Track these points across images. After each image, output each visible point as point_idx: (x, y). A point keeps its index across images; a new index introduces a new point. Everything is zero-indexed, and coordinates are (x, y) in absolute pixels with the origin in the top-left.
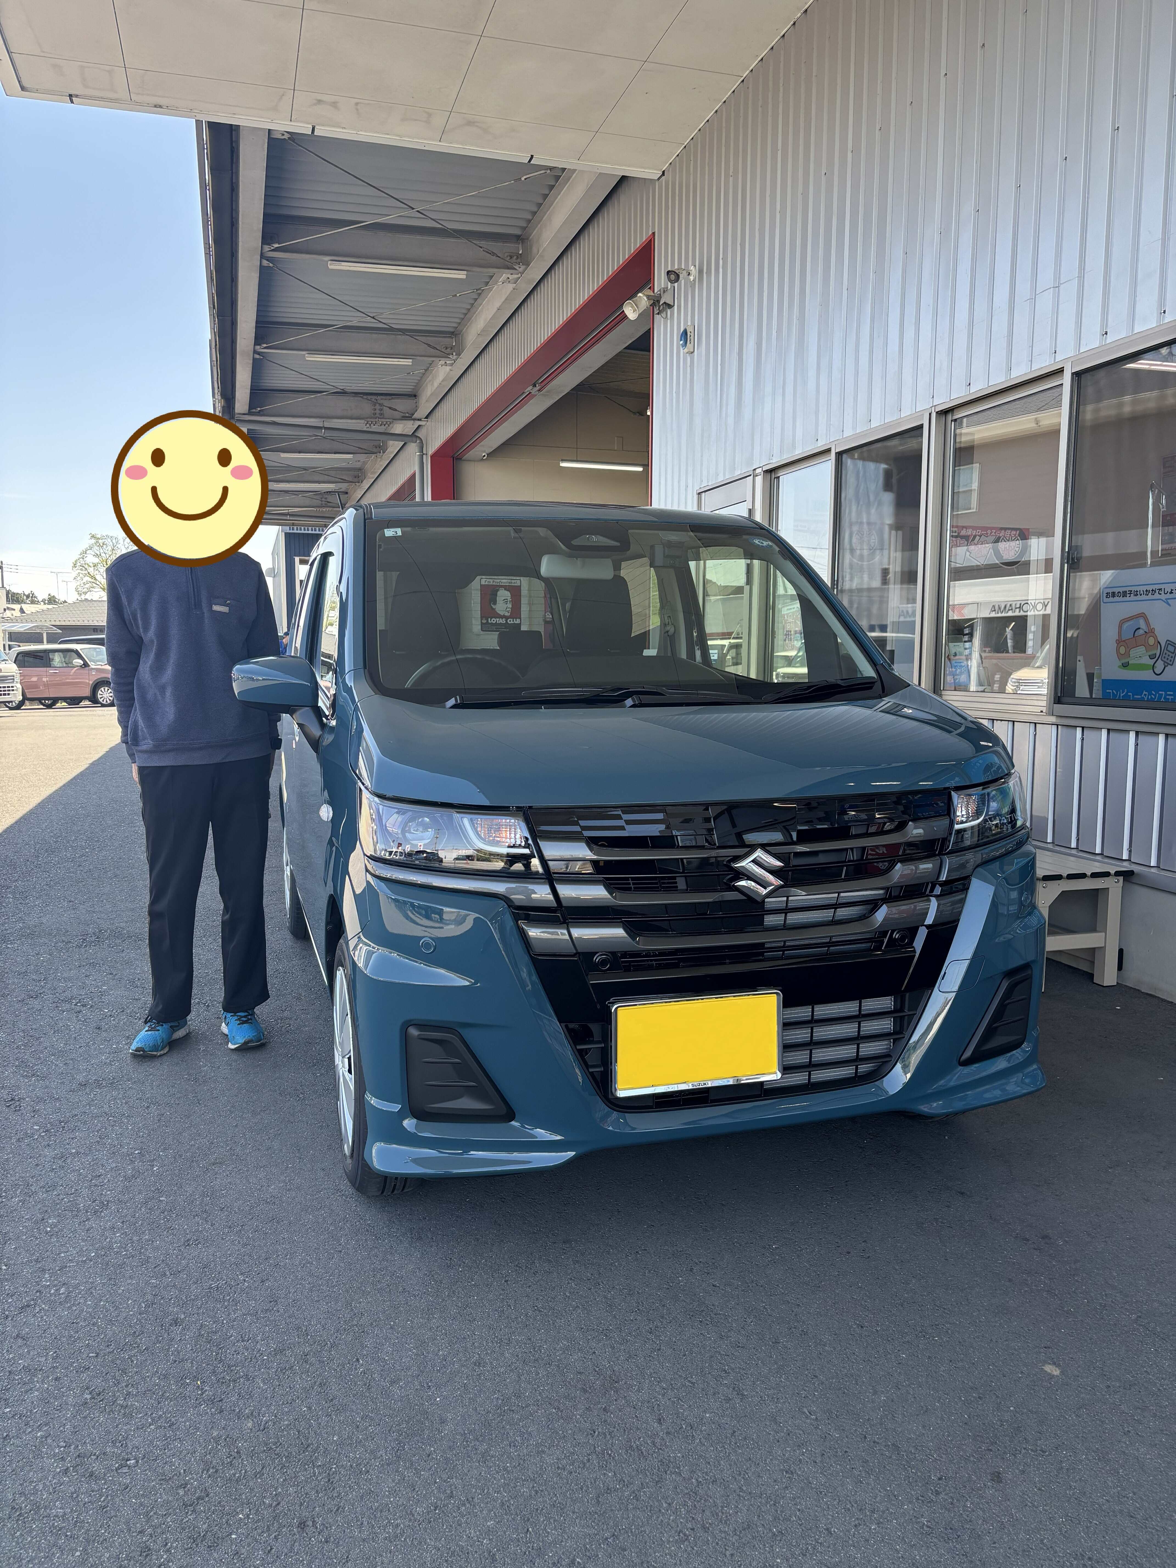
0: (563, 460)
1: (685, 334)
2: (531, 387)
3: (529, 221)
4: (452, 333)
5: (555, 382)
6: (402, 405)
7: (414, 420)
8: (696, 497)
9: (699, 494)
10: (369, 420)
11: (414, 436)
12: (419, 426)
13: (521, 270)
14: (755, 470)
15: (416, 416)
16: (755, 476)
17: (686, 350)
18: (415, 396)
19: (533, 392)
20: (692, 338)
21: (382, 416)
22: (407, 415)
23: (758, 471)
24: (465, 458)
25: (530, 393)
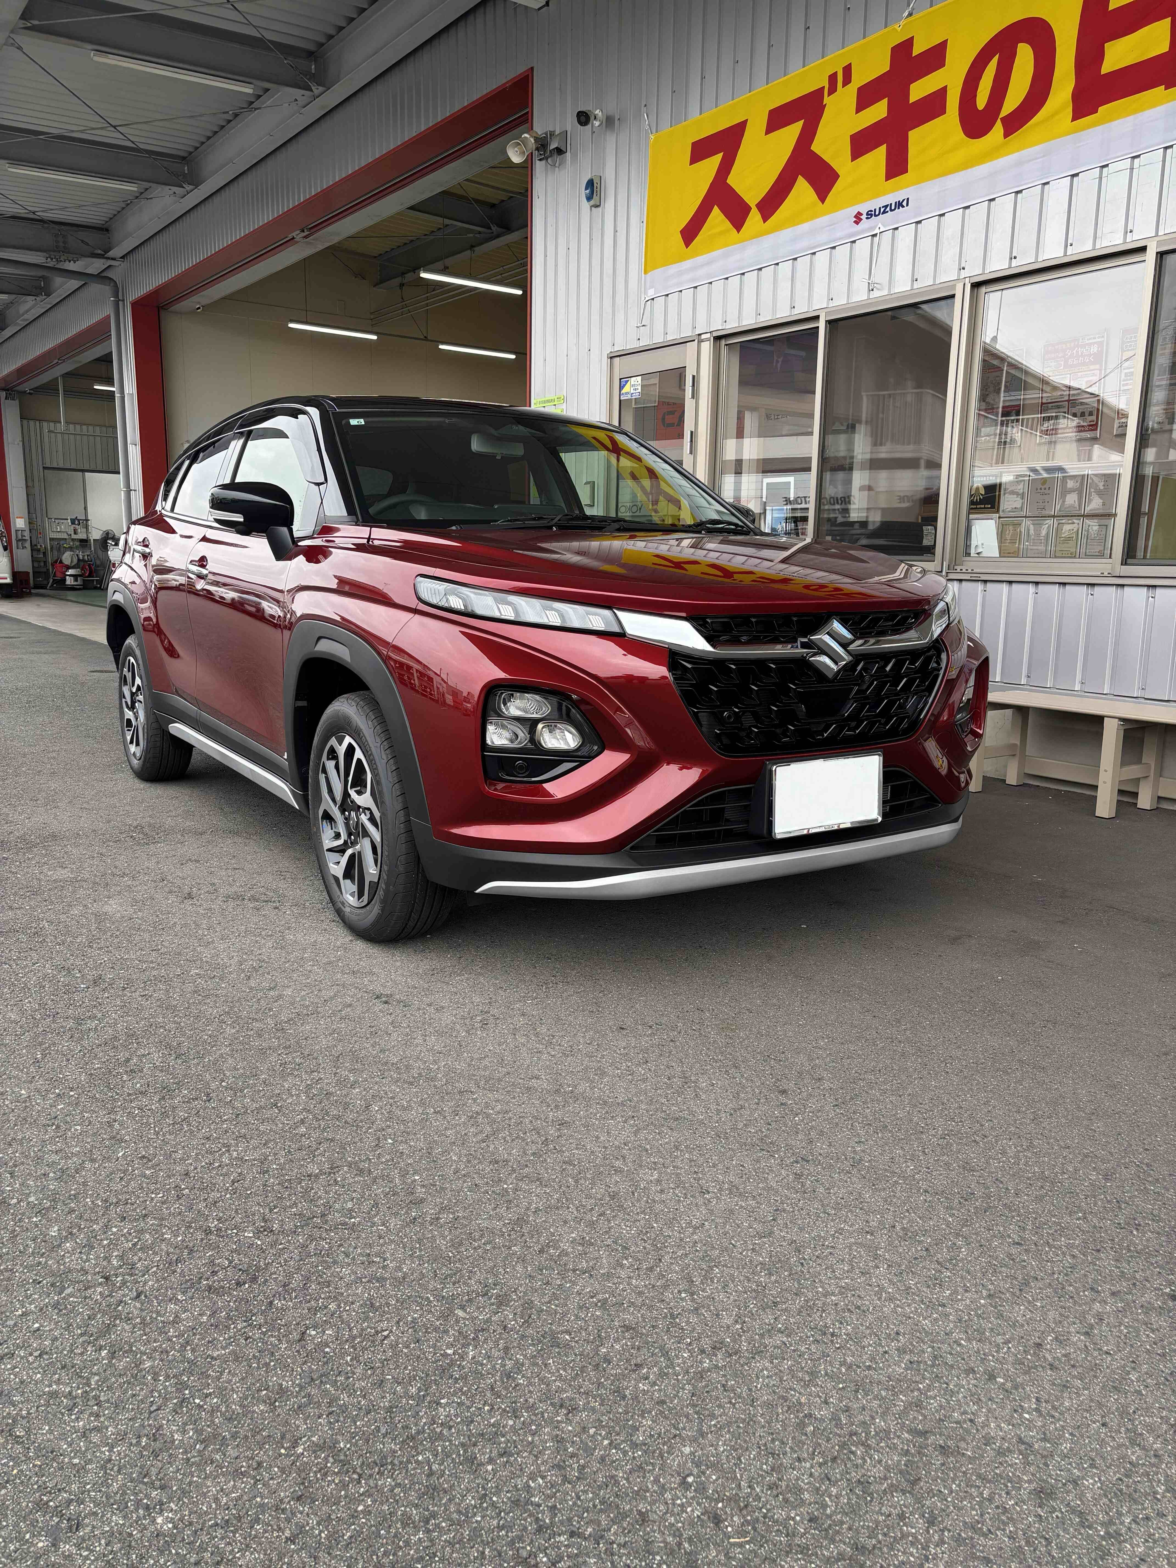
0: (292, 321)
1: (590, 184)
2: (298, 232)
3: (331, 37)
4: (187, 158)
5: (330, 229)
6: (93, 240)
7: (108, 258)
8: (605, 361)
9: (611, 358)
10: (52, 253)
11: (101, 277)
12: (110, 266)
13: (316, 90)
14: (700, 335)
15: (111, 254)
16: (700, 342)
17: (592, 202)
18: (112, 231)
19: (297, 238)
20: (599, 189)
21: (66, 250)
22: (100, 252)
23: (703, 337)
24: (172, 309)
25: (293, 238)
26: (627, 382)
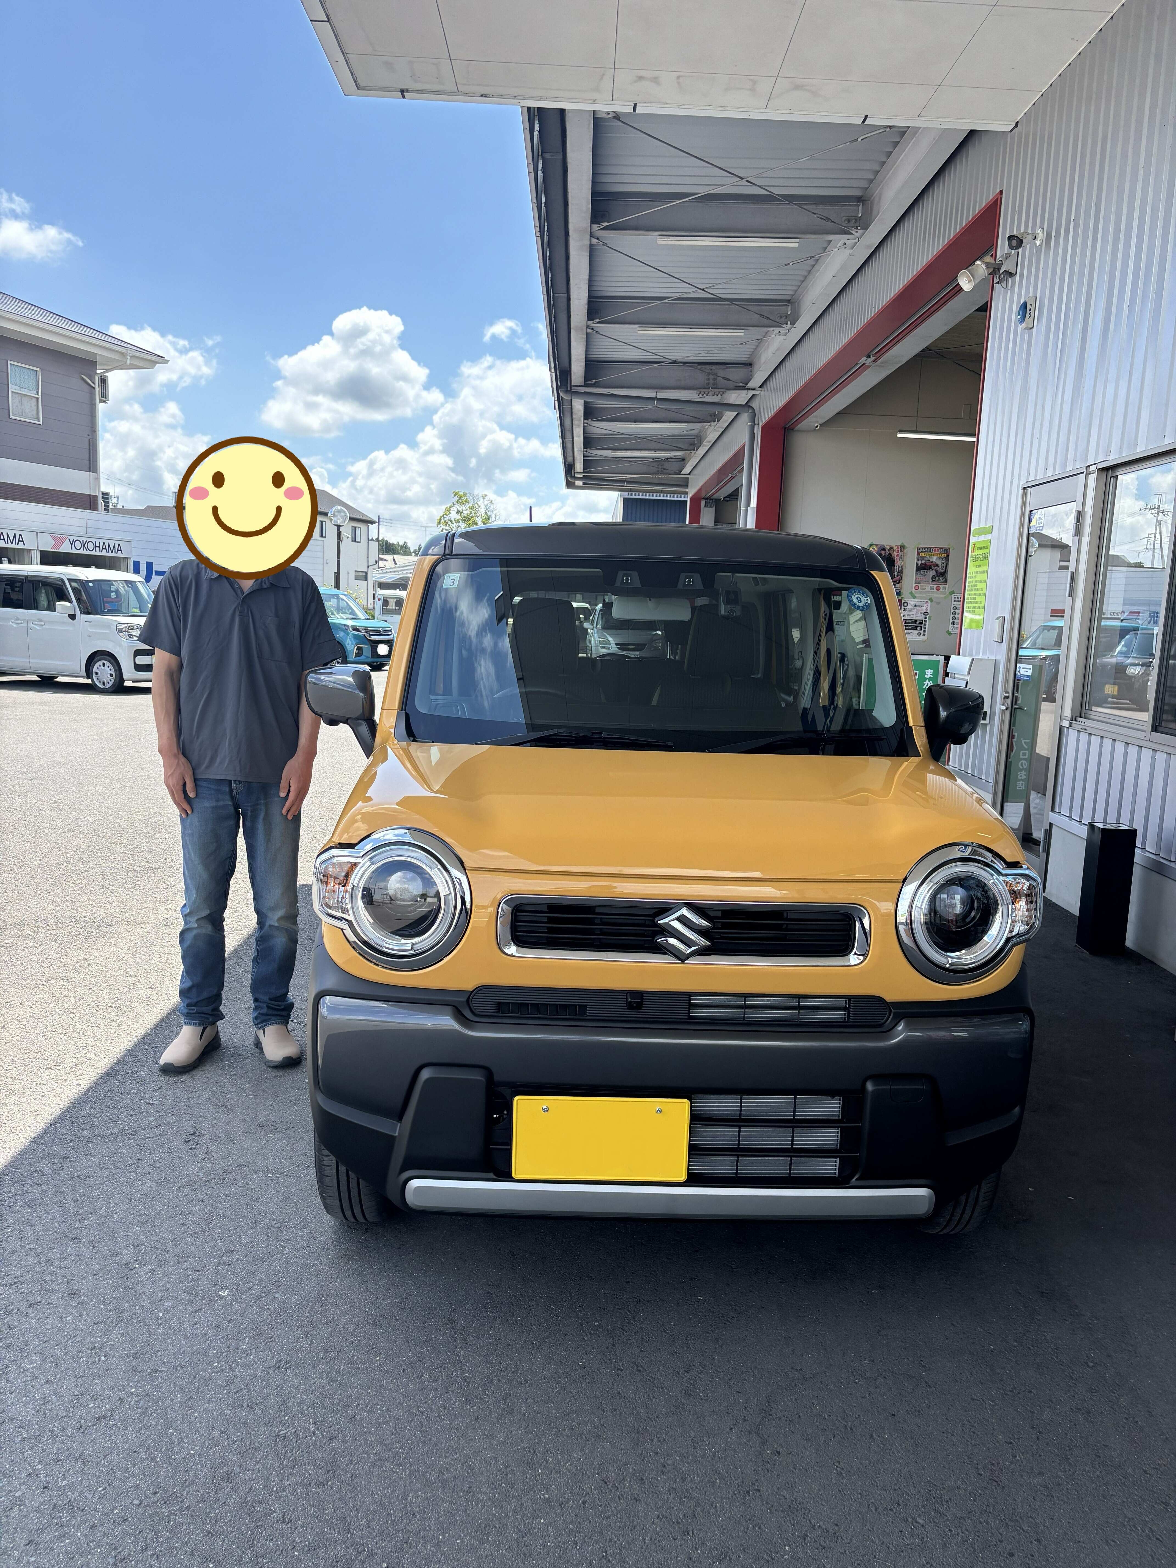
0: (901, 431)
1: (1024, 306)
3: (871, 181)
4: (789, 301)
5: (891, 353)
6: (736, 374)
7: (748, 389)
8: (1021, 491)
9: (1024, 488)
10: (701, 390)
11: (747, 406)
12: (753, 395)
13: (858, 235)
14: (1089, 466)
15: (750, 385)
16: (1088, 474)
17: (1024, 325)
18: (751, 365)
19: (867, 363)
20: (1032, 311)
21: (715, 386)
22: (741, 384)
23: (1092, 468)
24: (797, 428)
25: (864, 364)
26: (1035, 514)
